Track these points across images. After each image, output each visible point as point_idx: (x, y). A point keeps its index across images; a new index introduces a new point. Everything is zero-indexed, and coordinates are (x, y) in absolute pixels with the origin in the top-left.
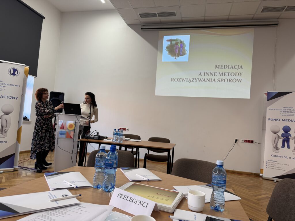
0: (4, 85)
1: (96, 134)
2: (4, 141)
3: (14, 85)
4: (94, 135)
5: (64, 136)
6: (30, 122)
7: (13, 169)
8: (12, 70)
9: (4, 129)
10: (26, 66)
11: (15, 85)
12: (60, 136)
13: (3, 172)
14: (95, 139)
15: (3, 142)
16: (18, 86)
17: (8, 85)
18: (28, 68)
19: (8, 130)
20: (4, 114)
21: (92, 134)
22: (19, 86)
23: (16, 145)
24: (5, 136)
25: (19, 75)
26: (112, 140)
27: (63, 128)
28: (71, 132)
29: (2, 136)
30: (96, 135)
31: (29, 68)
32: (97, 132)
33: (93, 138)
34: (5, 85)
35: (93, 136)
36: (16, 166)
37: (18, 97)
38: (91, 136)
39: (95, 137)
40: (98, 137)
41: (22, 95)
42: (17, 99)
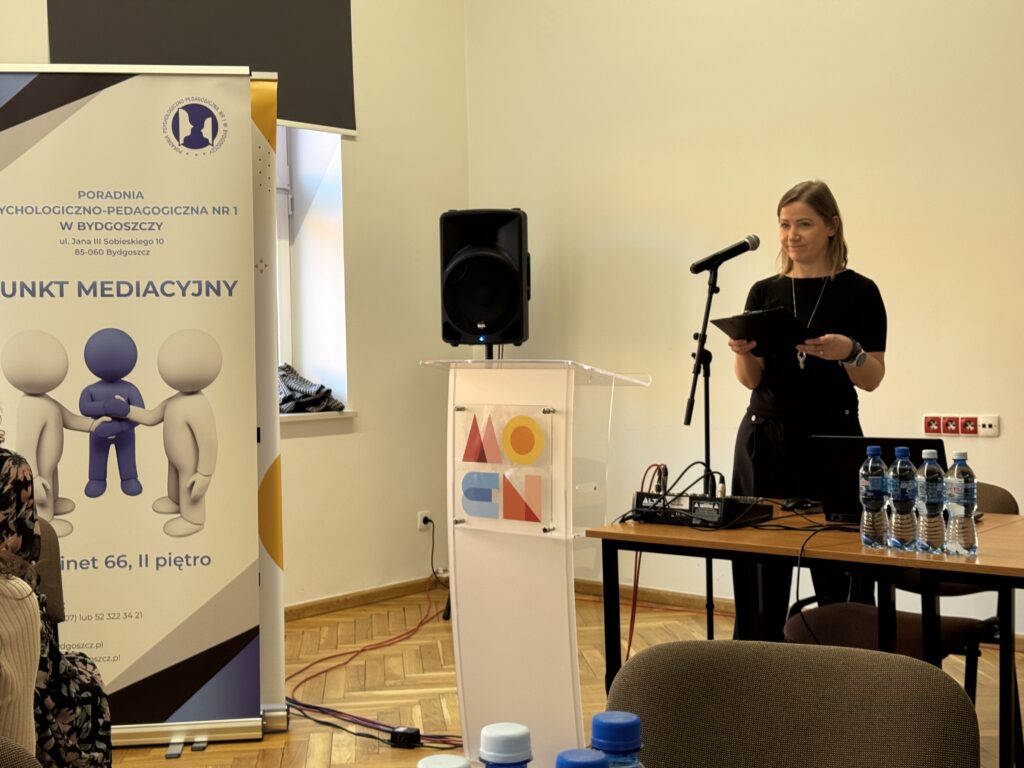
0: (151, 218)
1: (702, 489)
2: (192, 555)
3: (204, 210)
4: (694, 499)
6: (350, 419)
7: (257, 721)
8: (184, 117)
9: (185, 483)
10: (256, 75)
11: (210, 211)
13: (210, 743)
15: (191, 561)
16: (225, 211)
17: (174, 211)
18: (267, 84)
19: (205, 488)
20: (175, 392)
21: (677, 490)
22: (232, 211)
23: (261, 578)
24: (197, 527)
25: (223, 139)
27: (482, 458)
29: (181, 526)
30: (702, 493)
31: (274, 86)
32: (712, 473)
33: (684, 520)
34: (159, 219)
35: (685, 504)
36: (274, 705)
37: (235, 282)
38: (673, 500)
39: (702, 506)
40: (717, 510)
41: (261, 261)
42: (233, 291)
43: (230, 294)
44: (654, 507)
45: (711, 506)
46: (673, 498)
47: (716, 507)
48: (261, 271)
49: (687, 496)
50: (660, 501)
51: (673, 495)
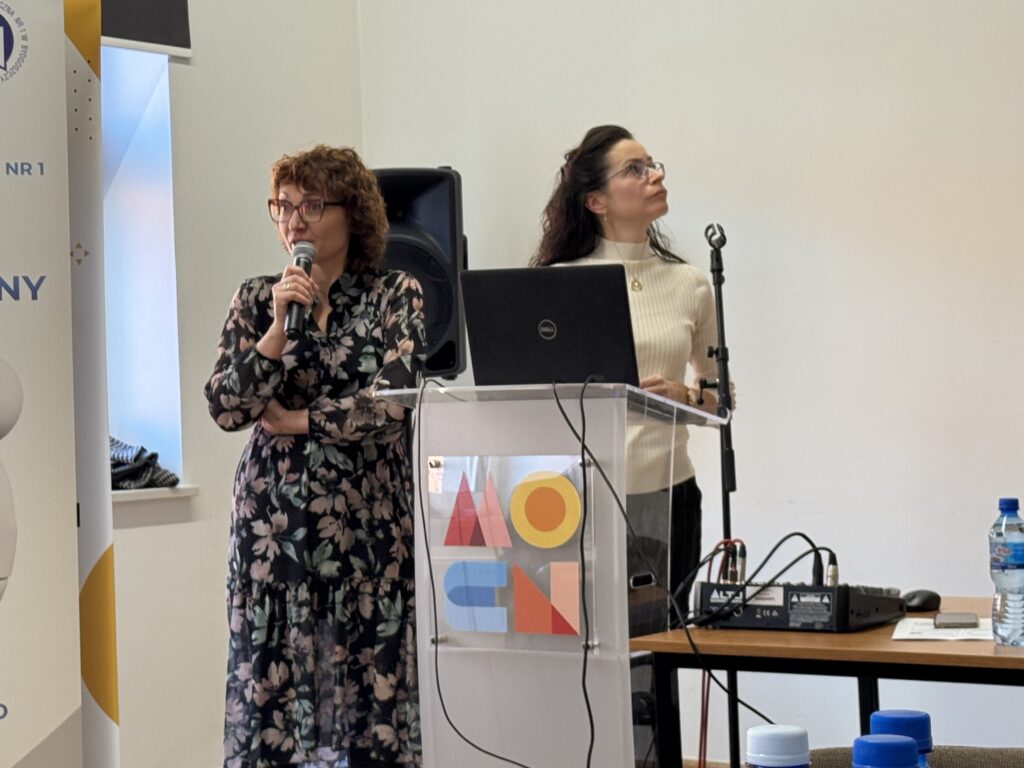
1: (803, 574)
4: (789, 589)
5: (495, 618)
12: (454, 618)
14: (808, 629)
21: (763, 578)
26: (985, 630)
27: (477, 539)
28: (555, 566)
30: (809, 580)
32: (816, 550)
33: (777, 622)
35: (776, 597)
37: (42, 279)
38: (758, 593)
39: (803, 599)
40: (827, 604)
41: (79, 246)
42: (39, 293)
43: (34, 297)
44: (729, 603)
45: (818, 600)
46: (758, 588)
47: (826, 600)
48: (79, 261)
49: (778, 585)
50: (737, 595)
51: (757, 585)
